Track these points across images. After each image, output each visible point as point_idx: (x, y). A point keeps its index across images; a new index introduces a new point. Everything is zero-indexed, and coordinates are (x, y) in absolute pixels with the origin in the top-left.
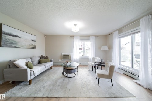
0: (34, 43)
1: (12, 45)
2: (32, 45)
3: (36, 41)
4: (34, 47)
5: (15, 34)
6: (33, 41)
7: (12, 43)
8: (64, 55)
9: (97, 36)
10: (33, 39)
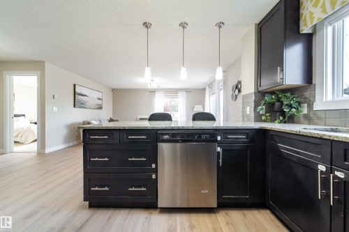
0: (100, 102)
1: (82, 105)
2: (98, 105)
3: (102, 100)
4: (100, 108)
5: (84, 93)
6: (99, 99)
7: (82, 104)
8: (140, 119)
9: (189, 91)
10: (99, 97)
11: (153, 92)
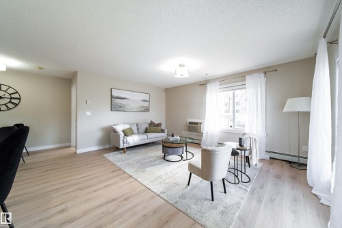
0: (146, 104)
2: (144, 107)
3: (149, 102)
5: (123, 96)
6: (144, 101)
7: (120, 107)
8: (190, 123)
9: (268, 71)
11: (204, 84)
